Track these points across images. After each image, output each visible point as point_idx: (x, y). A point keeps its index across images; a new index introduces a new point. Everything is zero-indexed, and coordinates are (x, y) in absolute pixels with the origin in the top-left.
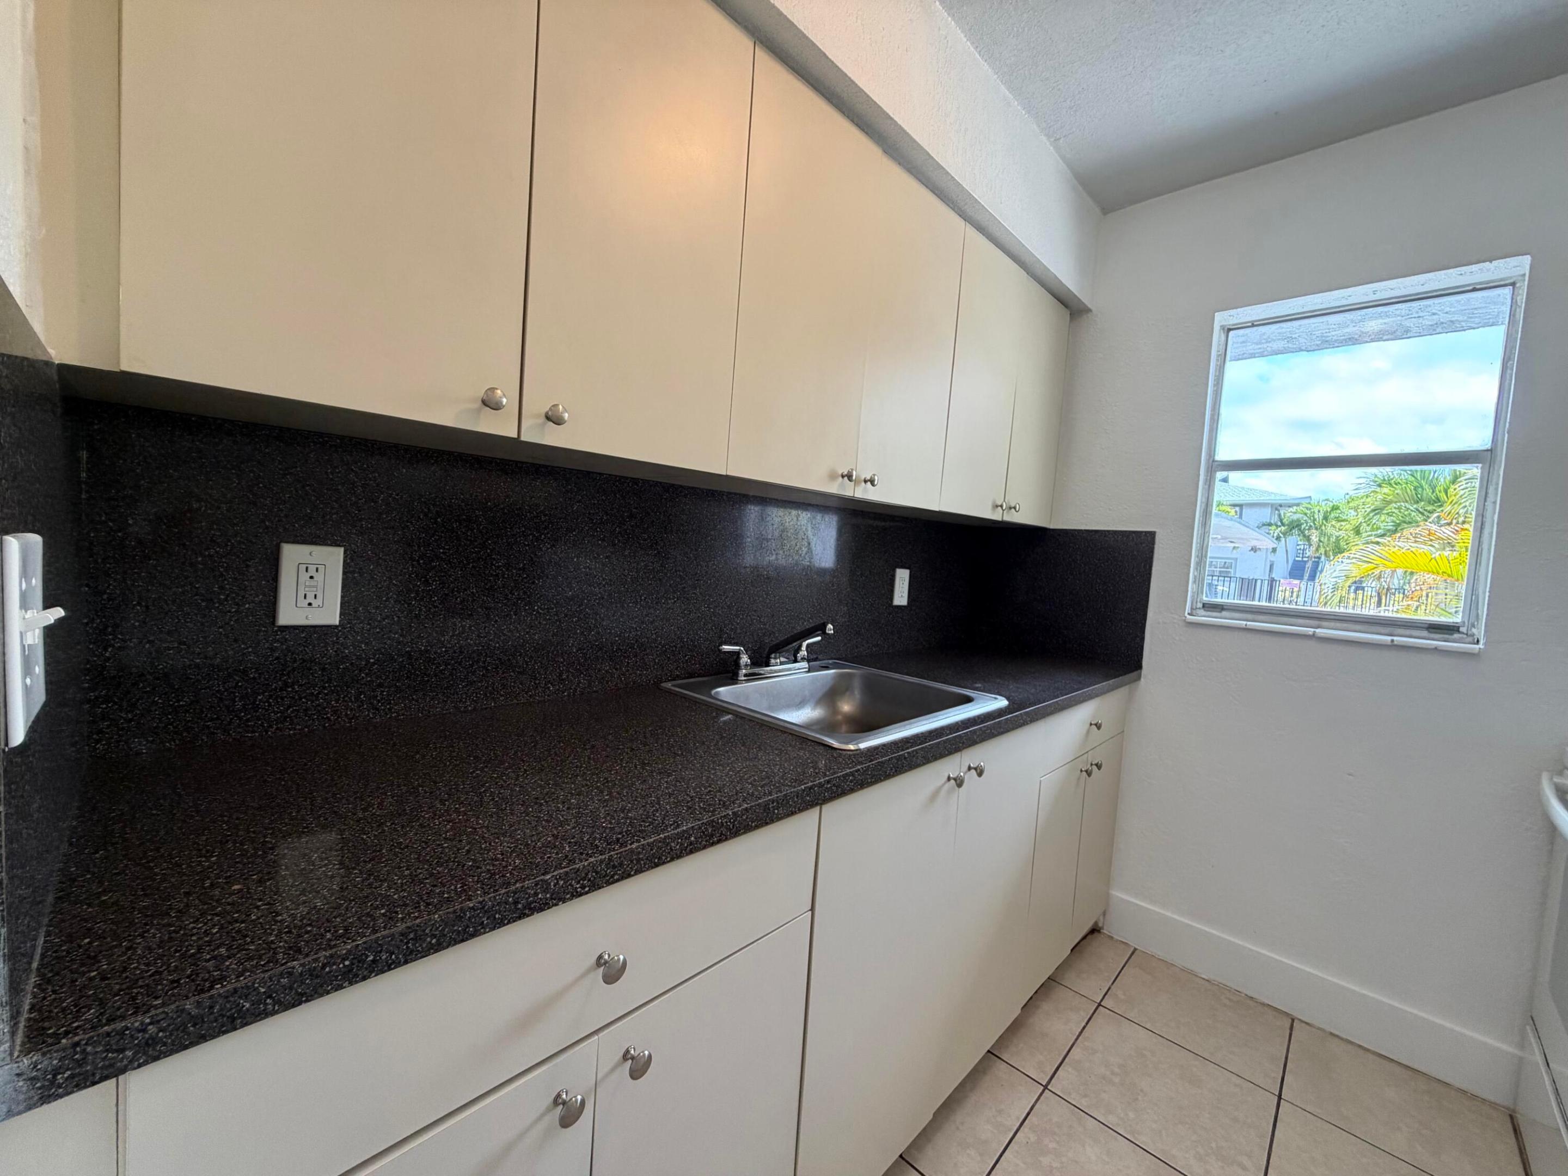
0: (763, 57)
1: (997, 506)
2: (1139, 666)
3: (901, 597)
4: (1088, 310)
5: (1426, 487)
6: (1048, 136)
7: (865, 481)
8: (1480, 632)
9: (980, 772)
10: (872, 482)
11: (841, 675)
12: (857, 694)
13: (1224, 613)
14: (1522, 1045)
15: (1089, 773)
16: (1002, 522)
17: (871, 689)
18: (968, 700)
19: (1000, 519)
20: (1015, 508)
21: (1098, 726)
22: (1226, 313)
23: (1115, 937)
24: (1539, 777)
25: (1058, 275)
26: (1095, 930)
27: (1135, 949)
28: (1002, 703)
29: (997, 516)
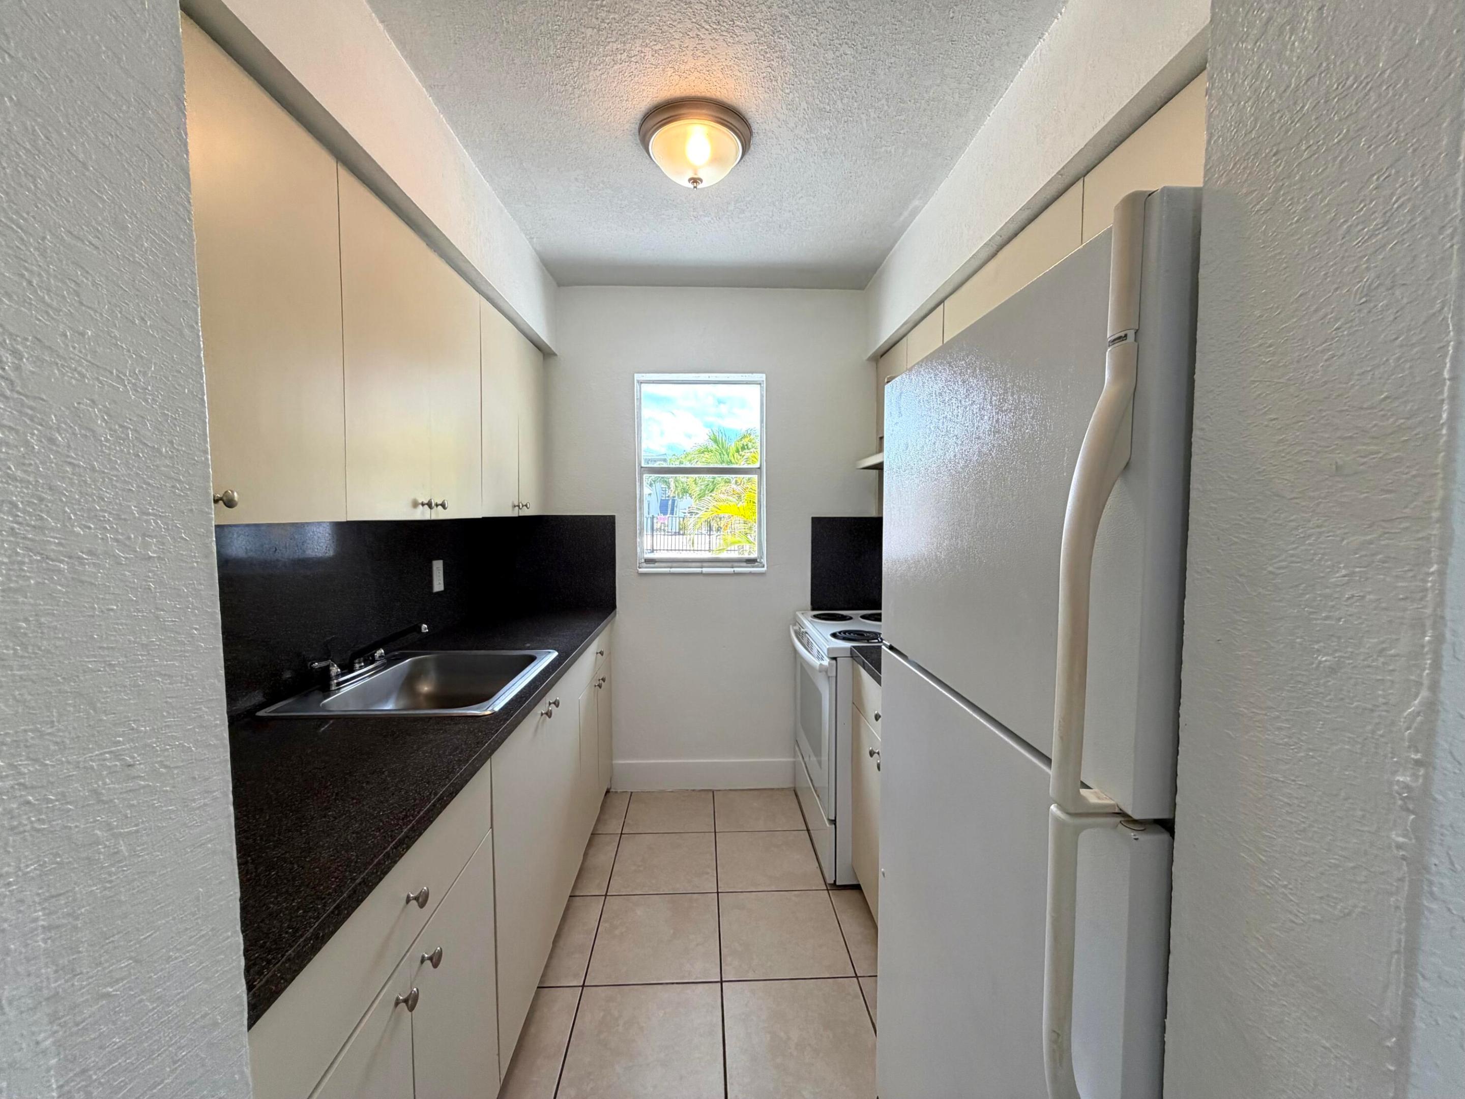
0: (344, 173)
1: (515, 506)
2: (613, 607)
3: (438, 585)
4: (555, 354)
5: (725, 453)
6: (526, 234)
7: (437, 505)
8: (764, 561)
9: (556, 704)
10: (443, 505)
11: (415, 663)
12: (433, 675)
13: (657, 564)
14: (795, 756)
15: (600, 686)
16: (520, 517)
17: (444, 669)
18: (532, 659)
19: (517, 515)
20: (526, 506)
21: (601, 653)
22: (640, 375)
23: (619, 791)
24: (789, 628)
25: (538, 333)
26: (608, 792)
27: (632, 793)
28: (554, 654)
29: (515, 513)
